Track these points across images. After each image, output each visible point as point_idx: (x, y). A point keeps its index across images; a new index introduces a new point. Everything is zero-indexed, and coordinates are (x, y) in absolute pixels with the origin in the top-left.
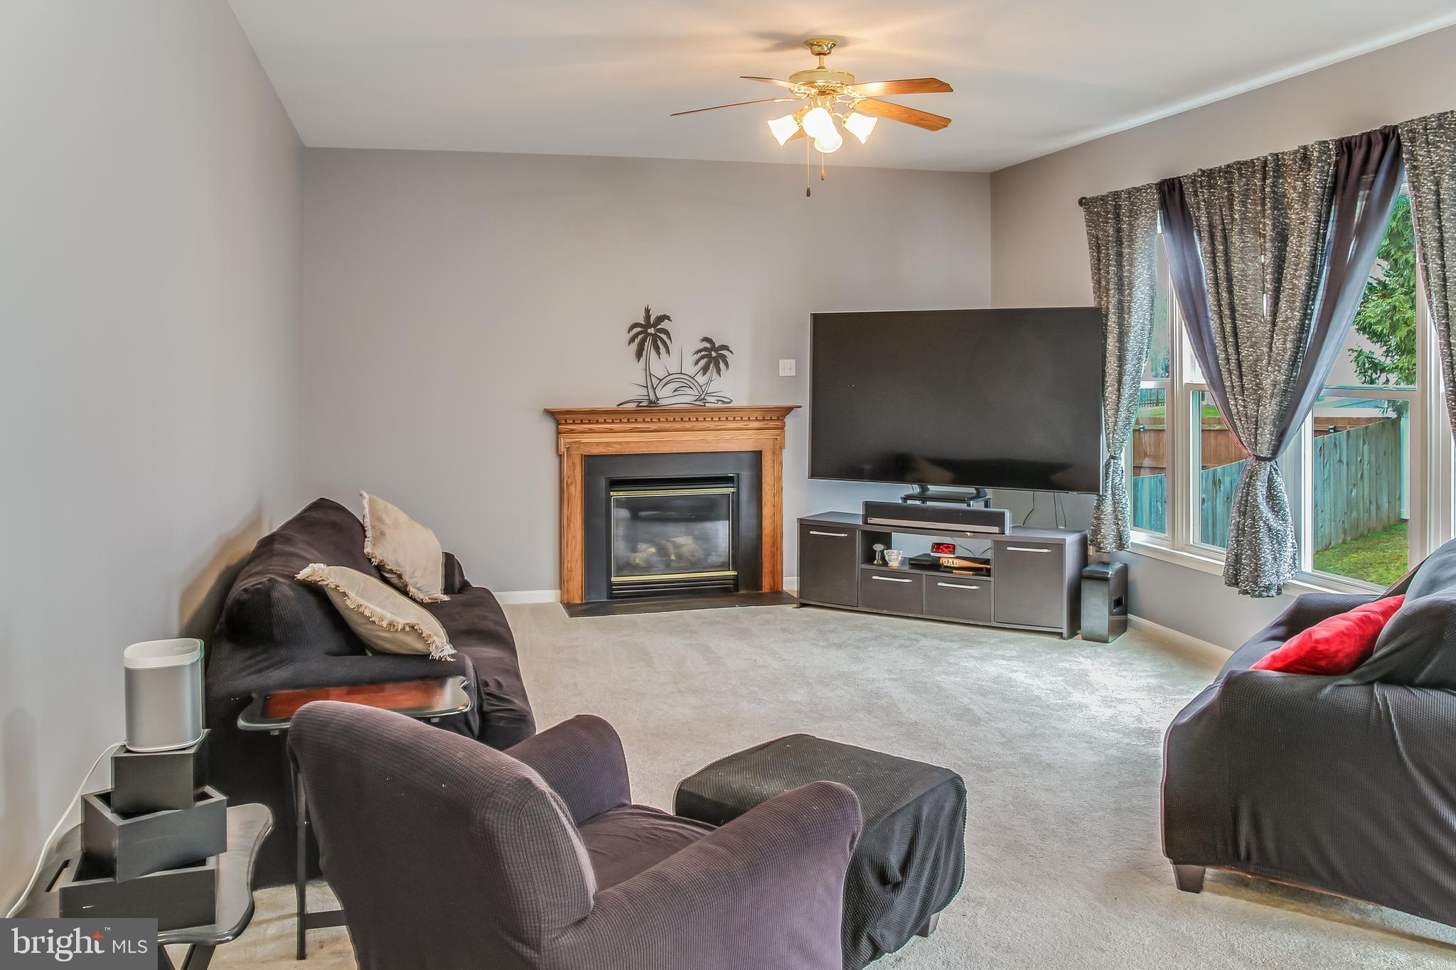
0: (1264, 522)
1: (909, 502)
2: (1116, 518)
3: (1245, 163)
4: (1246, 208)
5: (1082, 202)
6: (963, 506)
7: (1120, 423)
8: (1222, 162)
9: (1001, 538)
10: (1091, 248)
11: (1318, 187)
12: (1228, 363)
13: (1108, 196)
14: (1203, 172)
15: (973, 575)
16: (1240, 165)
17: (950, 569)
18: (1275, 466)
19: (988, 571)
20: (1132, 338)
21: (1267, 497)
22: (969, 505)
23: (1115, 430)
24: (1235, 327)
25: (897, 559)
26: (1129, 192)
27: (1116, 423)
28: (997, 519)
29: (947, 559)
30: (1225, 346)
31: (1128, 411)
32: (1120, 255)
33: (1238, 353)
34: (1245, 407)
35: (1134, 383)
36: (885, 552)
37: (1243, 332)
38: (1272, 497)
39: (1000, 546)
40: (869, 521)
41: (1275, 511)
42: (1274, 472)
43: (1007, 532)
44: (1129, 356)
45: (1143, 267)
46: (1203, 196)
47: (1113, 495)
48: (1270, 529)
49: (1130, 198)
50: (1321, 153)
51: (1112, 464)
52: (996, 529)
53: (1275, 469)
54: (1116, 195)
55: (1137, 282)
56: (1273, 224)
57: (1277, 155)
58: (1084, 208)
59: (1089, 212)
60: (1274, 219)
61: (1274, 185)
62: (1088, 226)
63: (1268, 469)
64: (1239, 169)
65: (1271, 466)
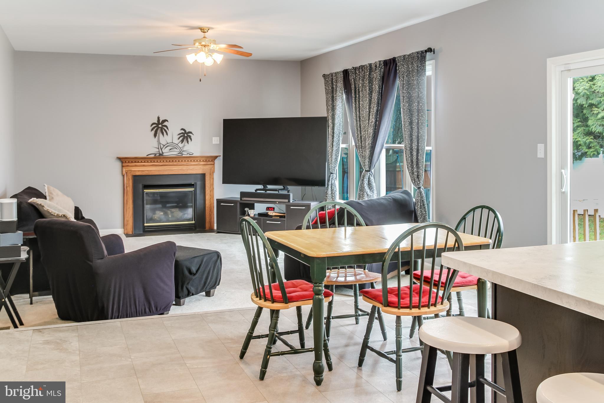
0: (366, 193)
1: (258, 191)
2: (332, 196)
3: (364, 66)
4: (364, 82)
5: (324, 76)
6: (277, 192)
7: (333, 160)
8: (358, 65)
9: (288, 204)
10: (326, 94)
11: (379, 77)
12: (358, 138)
13: (329, 75)
14: (354, 68)
15: (280, 218)
16: (362, 67)
17: (271, 216)
18: (371, 173)
19: (285, 216)
20: (336, 128)
21: (368, 184)
22: (279, 192)
23: (332, 163)
24: (360, 124)
25: (253, 213)
26: (336, 73)
27: (332, 160)
28: (287, 197)
29: (271, 213)
30: (358, 132)
31: (336, 156)
32: (333, 97)
33: (361, 134)
34: (362, 153)
35: (337, 145)
36: (249, 211)
37: (362, 126)
38: (369, 184)
39: (288, 207)
40: (243, 199)
41: (370, 189)
42: (370, 175)
43: (291, 201)
44: (335, 135)
45: (339, 102)
46: (353, 77)
47: (331, 187)
48: (368, 195)
49: (336, 75)
50: (379, 65)
51: (331, 176)
52: (287, 201)
53: (371, 175)
54: (332, 74)
55: (337, 108)
56: (369, 88)
57: (371, 64)
58: (324, 79)
59: (325, 79)
60: (369, 86)
61: (370, 74)
62: (325, 85)
63: (369, 174)
64: (362, 68)
65: (370, 173)
